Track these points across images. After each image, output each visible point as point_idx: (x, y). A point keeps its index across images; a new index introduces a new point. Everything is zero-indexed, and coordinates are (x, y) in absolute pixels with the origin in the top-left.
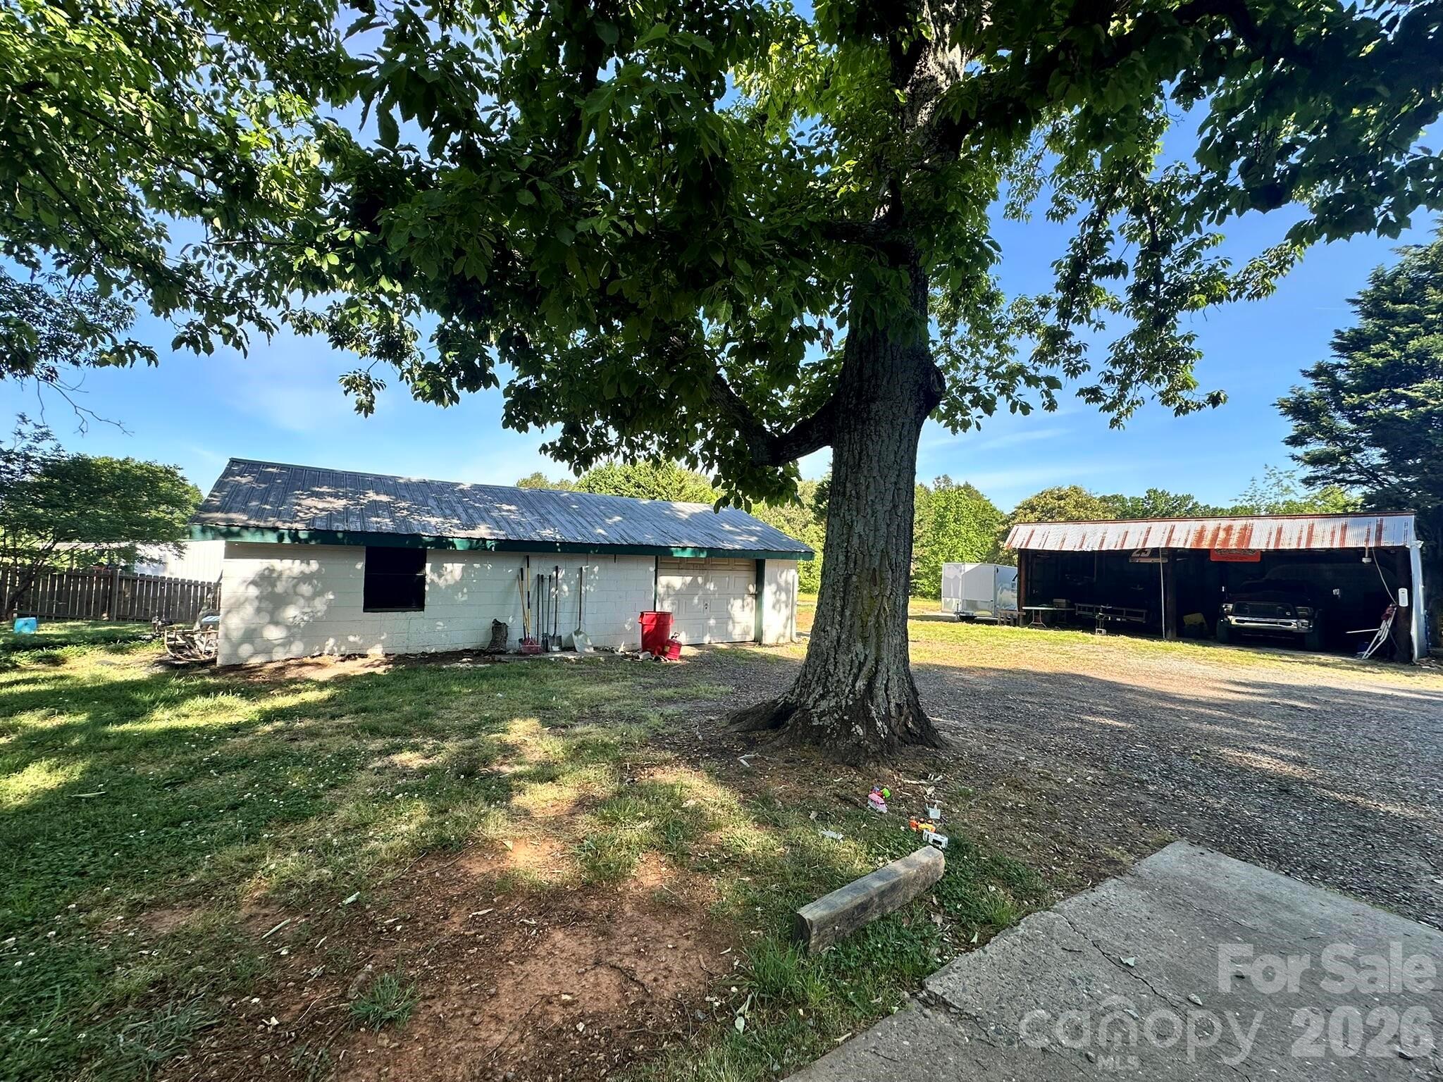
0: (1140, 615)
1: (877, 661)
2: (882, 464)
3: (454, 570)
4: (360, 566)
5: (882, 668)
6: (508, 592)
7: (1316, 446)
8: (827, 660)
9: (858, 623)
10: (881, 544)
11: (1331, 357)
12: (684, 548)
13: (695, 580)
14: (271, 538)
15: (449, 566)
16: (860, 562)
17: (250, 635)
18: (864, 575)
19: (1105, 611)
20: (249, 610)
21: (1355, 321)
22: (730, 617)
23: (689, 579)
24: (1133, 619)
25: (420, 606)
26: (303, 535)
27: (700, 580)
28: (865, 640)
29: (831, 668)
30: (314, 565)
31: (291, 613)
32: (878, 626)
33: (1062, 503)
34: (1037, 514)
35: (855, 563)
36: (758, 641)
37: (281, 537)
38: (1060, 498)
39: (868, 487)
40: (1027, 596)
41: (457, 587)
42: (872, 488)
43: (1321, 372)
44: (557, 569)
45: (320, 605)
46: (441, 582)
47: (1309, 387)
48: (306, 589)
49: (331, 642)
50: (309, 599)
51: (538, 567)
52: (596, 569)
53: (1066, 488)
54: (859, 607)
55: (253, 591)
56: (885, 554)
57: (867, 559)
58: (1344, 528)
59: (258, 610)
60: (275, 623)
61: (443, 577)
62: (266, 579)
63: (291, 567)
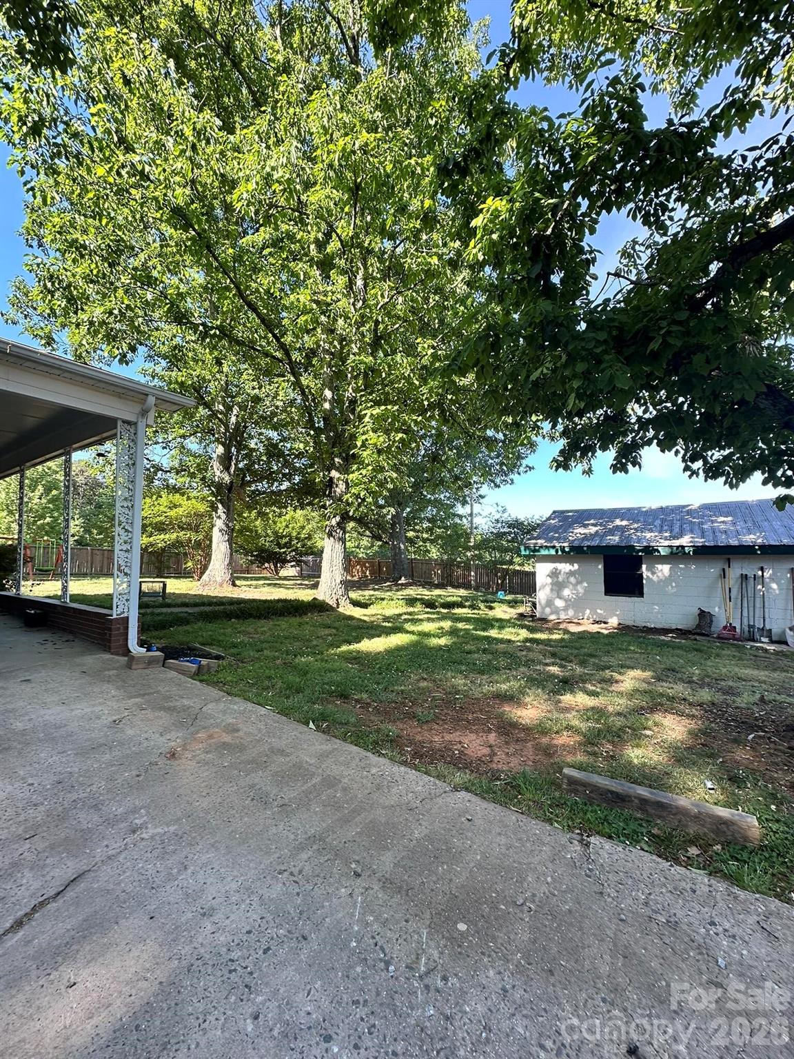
3: (664, 569)
4: (600, 567)
6: (711, 587)
14: (553, 552)
15: (660, 567)
17: (549, 603)
20: (548, 589)
25: (641, 594)
26: (567, 549)
30: (576, 566)
31: (566, 592)
37: (557, 551)
41: (667, 581)
44: (762, 569)
45: (580, 589)
46: (655, 578)
48: (572, 580)
49: (588, 611)
50: (575, 586)
55: (549, 580)
59: (552, 590)
60: (560, 597)
61: (656, 574)
62: (554, 574)
63: (565, 567)
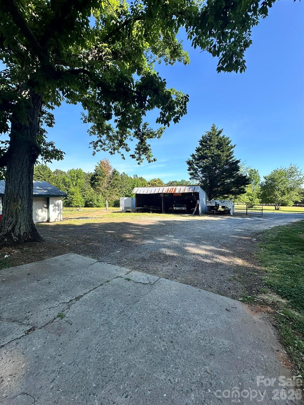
0: (159, 208)
1: (16, 222)
2: (16, 170)
5: (18, 223)
7: (192, 171)
8: (2, 223)
9: (10, 212)
10: (17, 191)
11: (195, 153)
16: (10, 196)
18: (12, 200)
19: (152, 208)
21: (198, 146)
24: (158, 209)
28: (12, 217)
29: (3, 225)
32: (16, 213)
33: (155, 182)
34: (150, 185)
35: (9, 197)
36: (48, 221)
38: (155, 181)
39: (12, 176)
40: (138, 205)
42: (13, 176)
43: (193, 156)
47: (191, 158)
53: (157, 179)
54: (10, 208)
56: (18, 194)
57: (12, 195)
58: (190, 188)
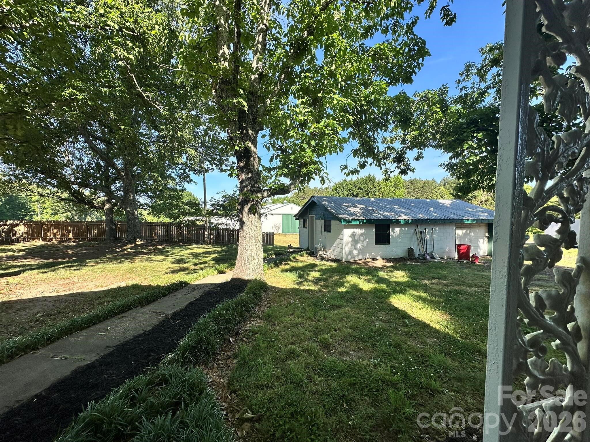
3: (397, 230)
4: (374, 230)
6: (412, 237)
12: (468, 220)
13: (467, 232)
14: (358, 223)
15: (396, 229)
17: (350, 253)
20: (350, 245)
22: (478, 246)
23: (464, 231)
25: (388, 243)
26: (365, 221)
27: (468, 232)
30: (364, 231)
31: (359, 246)
36: (490, 255)
37: (360, 223)
41: (398, 237)
44: (425, 229)
45: (365, 243)
46: (394, 235)
48: (362, 238)
49: (368, 255)
50: (363, 241)
51: (421, 229)
52: (437, 229)
55: (351, 239)
59: (352, 245)
60: (355, 249)
61: (395, 232)
62: (353, 235)
63: (358, 231)
